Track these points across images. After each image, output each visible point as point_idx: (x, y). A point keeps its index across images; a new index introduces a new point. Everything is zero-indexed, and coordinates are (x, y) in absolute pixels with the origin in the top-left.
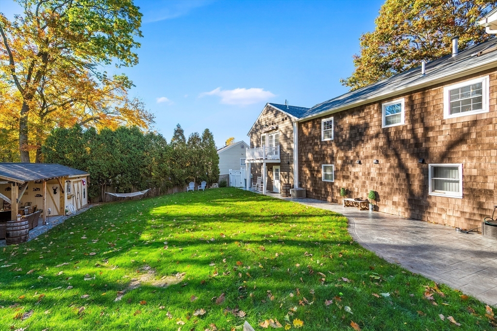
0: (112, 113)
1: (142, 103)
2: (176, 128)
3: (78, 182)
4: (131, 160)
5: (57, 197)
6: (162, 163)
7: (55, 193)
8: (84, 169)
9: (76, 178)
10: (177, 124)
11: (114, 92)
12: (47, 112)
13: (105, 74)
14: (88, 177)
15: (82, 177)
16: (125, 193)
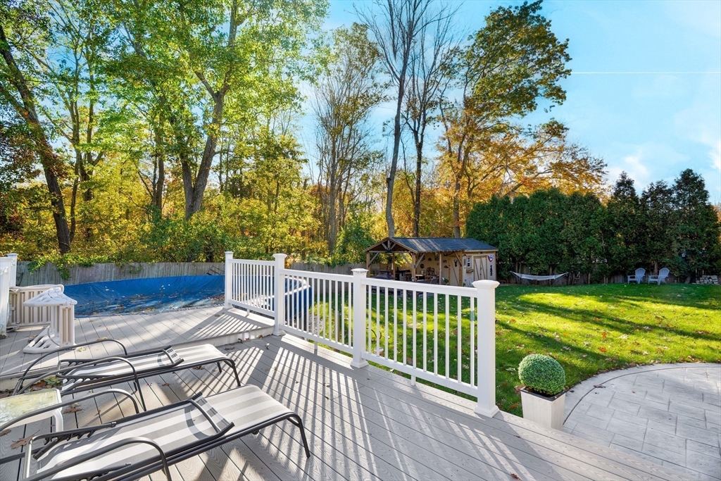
0: (544, 173)
1: (584, 149)
2: (619, 179)
3: (481, 257)
4: (545, 233)
5: (457, 269)
6: (589, 237)
7: (456, 266)
8: (496, 245)
9: (477, 253)
10: (621, 172)
11: (547, 145)
12: (474, 186)
13: (529, 127)
14: (496, 252)
15: (490, 252)
16: (540, 275)
